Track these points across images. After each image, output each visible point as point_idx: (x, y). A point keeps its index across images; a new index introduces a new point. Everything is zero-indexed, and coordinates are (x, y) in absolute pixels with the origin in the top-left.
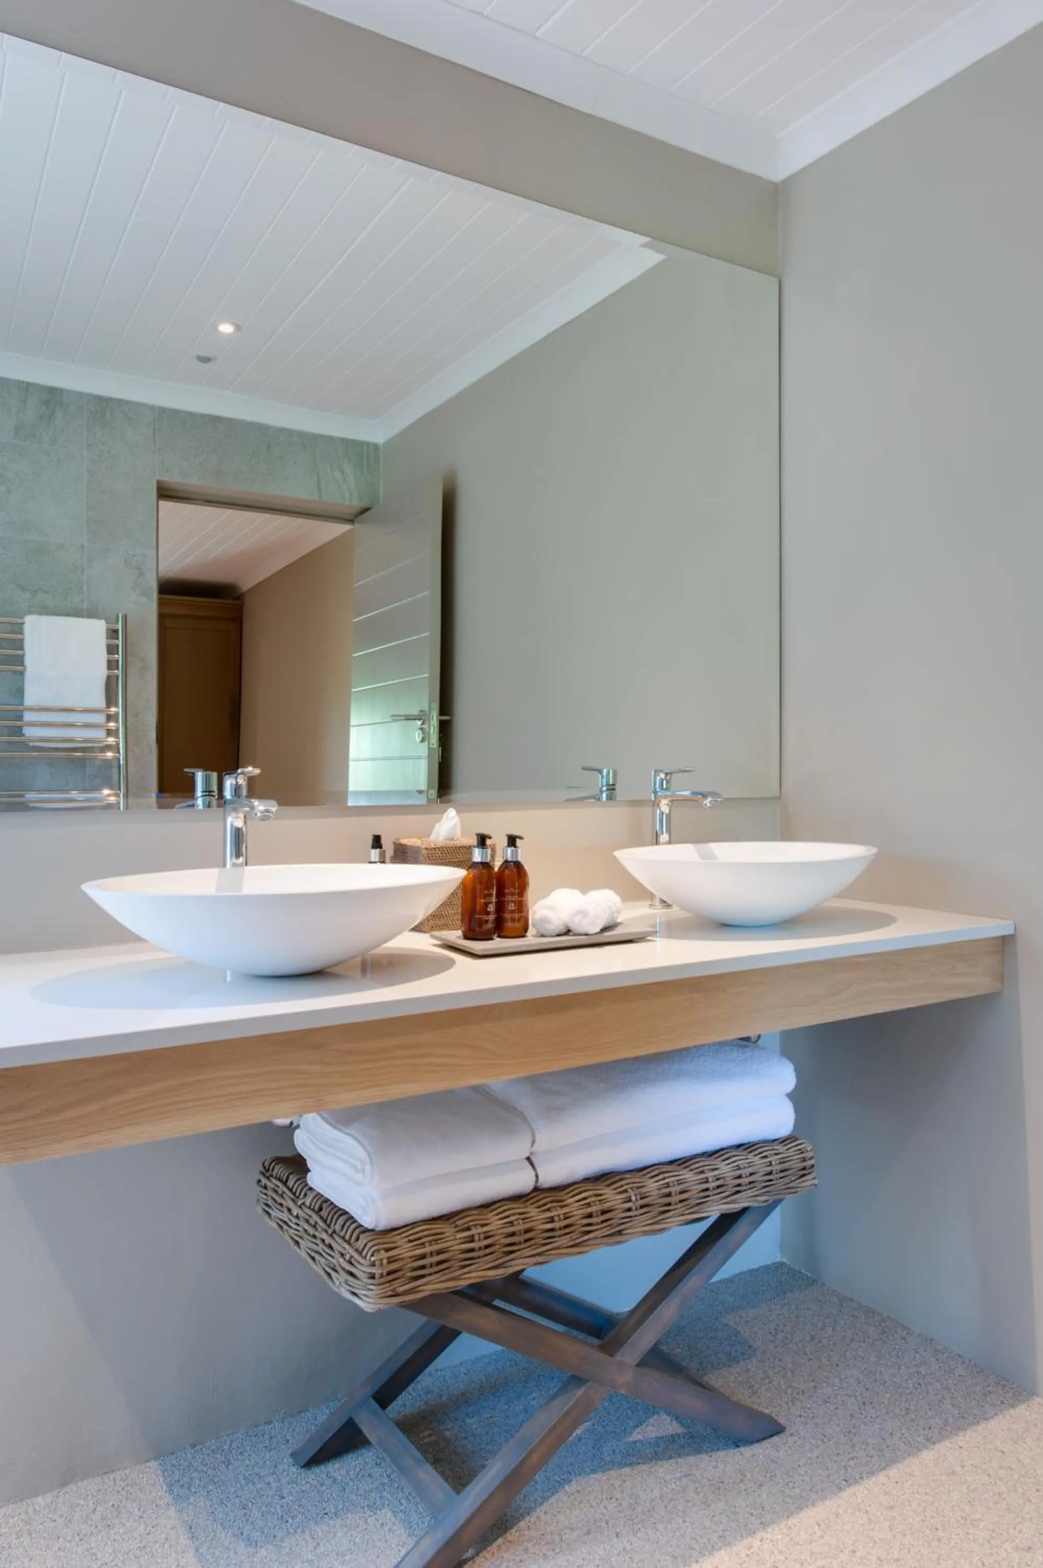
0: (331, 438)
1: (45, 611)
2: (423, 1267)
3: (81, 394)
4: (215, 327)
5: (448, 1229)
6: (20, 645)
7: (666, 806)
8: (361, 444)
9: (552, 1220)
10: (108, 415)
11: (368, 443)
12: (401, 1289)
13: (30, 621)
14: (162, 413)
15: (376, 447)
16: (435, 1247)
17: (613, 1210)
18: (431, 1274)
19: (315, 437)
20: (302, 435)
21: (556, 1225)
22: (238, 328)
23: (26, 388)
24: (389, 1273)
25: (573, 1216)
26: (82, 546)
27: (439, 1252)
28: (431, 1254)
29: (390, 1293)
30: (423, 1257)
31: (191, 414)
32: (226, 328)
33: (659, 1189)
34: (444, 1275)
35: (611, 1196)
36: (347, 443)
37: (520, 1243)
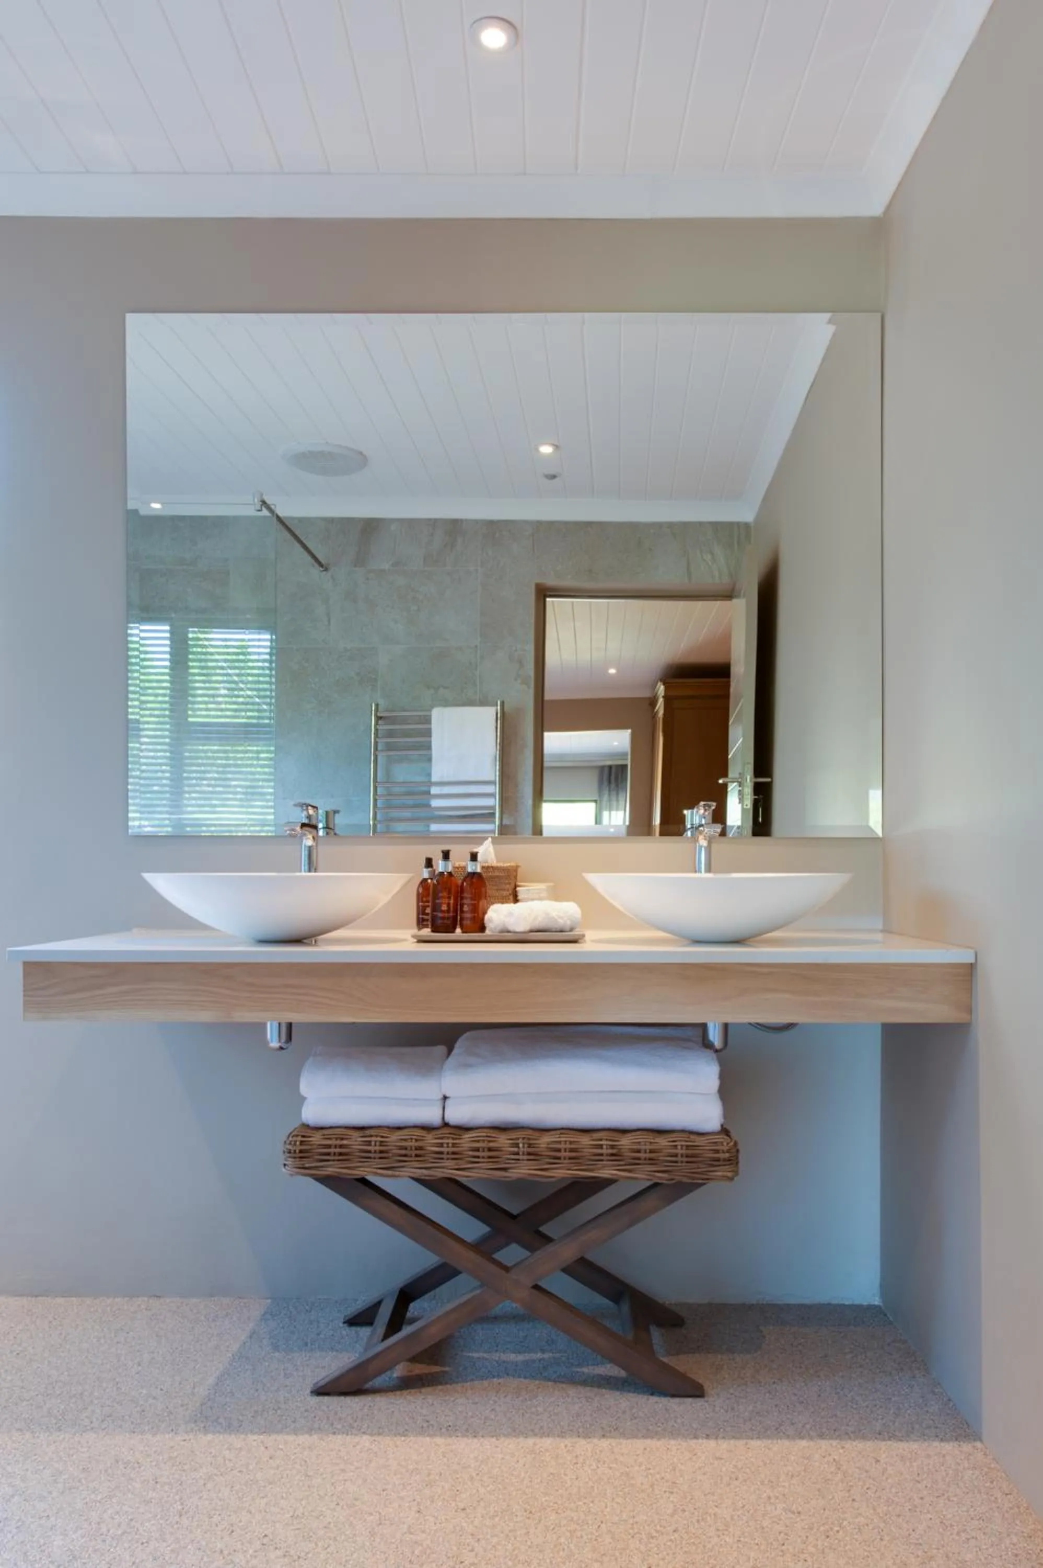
0: (701, 524)
1: (446, 703)
2: (329, 1154)
3: (476, 521)
4: (537, 450)
5: (355, 1134)
6: (428, 733)
7: (703, 840)
8: (730, 525)
9: (441, 1145)
10: (497, 535)
11: (738, 524)
12: (307, 1165)
13: (437, 714)
14: (539, 526)
15: (747, 525)
16: (339, 1142)
17: (501, 1151)
18: (334, 1160)
19: (685, 525)
20: (671, 525)
21: (445, 1150)
22: (556, 447)
23: (433, 523)
24: (301, 1151)
25: (462, 1147)
26: (476, 646)
27: (341, 1146)
28: (336, 1147)
29: (301, 1166)
30: (329, 1146)
31: (566, 523)
32: (546, 450)
33: (548, 1144)
34: (341, 1164)
35: (503, 1140)
36: (717, 526)
37: (411, 1156)
